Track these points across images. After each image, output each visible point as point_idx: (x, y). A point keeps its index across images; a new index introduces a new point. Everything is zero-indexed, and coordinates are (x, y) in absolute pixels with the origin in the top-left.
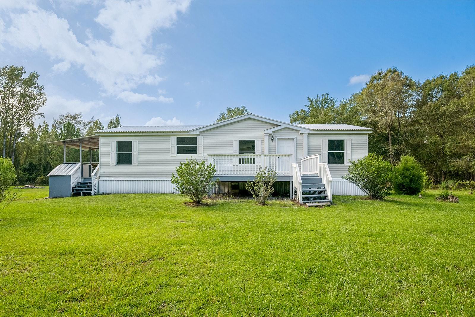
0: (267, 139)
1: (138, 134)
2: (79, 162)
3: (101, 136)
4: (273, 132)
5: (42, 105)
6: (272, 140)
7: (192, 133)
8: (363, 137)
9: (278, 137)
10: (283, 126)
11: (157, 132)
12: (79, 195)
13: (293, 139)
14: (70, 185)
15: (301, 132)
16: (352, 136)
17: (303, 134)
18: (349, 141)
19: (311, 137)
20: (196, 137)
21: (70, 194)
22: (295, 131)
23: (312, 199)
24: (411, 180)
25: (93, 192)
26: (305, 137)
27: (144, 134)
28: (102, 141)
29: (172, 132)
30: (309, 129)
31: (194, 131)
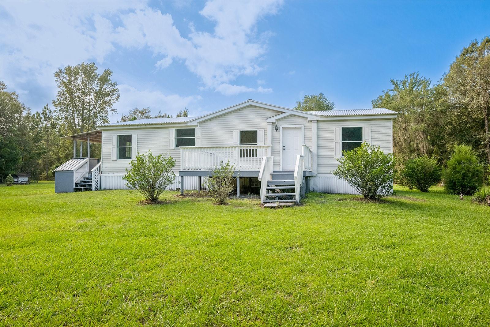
0: (269, 128)
1: (137, 127)
2: (87, 157)
3: (103, 130)
4: (277, 120)
5: (116, 102)
6: (277, 130)
7: (190, 124)
8: (386, 123)
9: (283, 126)
10: (288, 113)
11: (155, 124)
12: (80, 190)
13: (300, 128)
14: (73, 180)
15: (309, 119)
16: (372, 123)
17: (311, 121)
18: (368, 128)
19: (321, 124)
20: (195, 129)
21: (72, 190)
22: (303, 119)
23: (277, 198)
24: (464, 176)
25: (93, 188)
26: (314, 125)
27: (142, 127)
28: (104, 134)
29: (170, 124)
30: (319, 116)
31: (191, 121)
